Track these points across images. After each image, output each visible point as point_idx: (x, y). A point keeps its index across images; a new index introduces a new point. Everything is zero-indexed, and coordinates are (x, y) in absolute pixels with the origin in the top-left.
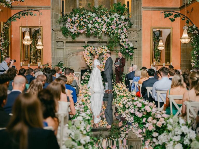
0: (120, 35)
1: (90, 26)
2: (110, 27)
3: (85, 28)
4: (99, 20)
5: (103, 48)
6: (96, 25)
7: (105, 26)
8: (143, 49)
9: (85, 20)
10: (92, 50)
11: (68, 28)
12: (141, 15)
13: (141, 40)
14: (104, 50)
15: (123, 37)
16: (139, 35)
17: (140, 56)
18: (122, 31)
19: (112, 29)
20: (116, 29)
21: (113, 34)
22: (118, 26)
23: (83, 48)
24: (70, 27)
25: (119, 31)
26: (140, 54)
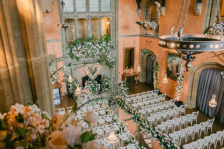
0: (107, 56)
1: (89, 52)
2: (101, 51)
3: (86, 53)
4: (95, 47)
5: (97, 64)
6: (93, 51)
7: (98, 51)
8: (119, 61)
9: (86, 48)
10: (90, 66)
11: (75, 54)
12: (118, 41)
13: (118, 56)
14: (97, 65)
15: (109, 56)
16: (117, 53)
17: (117, 66)
18: (108, 53)
19: (103, 52)
20: (105, 52)
21: (103, 55)
22: (106, 50)
23: (84, 64)
24: (76, 53)
25: (107, 53)
26: (117, 64)
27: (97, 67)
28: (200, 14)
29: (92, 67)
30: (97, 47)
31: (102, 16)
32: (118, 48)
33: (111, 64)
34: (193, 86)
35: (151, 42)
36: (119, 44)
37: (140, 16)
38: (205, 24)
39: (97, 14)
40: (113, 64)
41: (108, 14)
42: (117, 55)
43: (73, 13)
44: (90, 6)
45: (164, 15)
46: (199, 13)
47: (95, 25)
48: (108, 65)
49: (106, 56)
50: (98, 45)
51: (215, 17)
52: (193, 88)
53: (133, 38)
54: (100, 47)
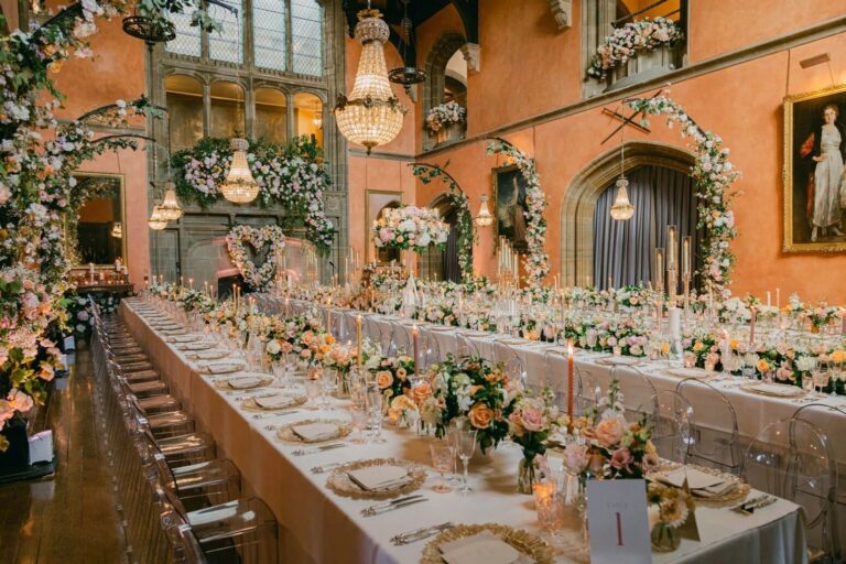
0: (309, 204)
2: (288, 186)
4: (266, 169)
5: (272, 229)
7: (277, 183)
8: (351, 231)
10: (249, 233)
11: (193, 182)
12: (345, 165)
13: (347, 216)
14: (273, 234)
15: (314, 207)
16: (344, 204)
17: (344, 248)
18: (312, 196)
19: (293, 191)
20: (301, 191)
21: (294, 201)
22: (304, 184)
23: (225, 228)
24: (199, 180)
25: (307, 195)
26: (344, 242)
27: (274, 239)
28: (570, 24)
29: (253, 239)
30: (271, 169)
31: (295, 86)
32: (346, 188)
33: (322, 237)
34: (579, 253)
35: (448, 163)
36: (349, 176)
37: (416, 100)
38: (585, 48)
39: (277, 76)
40: (330, 239)
41: (313, 82)
42: (344, 212)
43: (196, 60)
44: (257, 50)
45: (478, 69)
46: (565, 22)
47: (276, 131)
48: (312, 240)
49: (305, 206)
50: (276, 164)
51: (609, 24)
52: (578, 259)
53: (395, 163)
54: (285, 171)
